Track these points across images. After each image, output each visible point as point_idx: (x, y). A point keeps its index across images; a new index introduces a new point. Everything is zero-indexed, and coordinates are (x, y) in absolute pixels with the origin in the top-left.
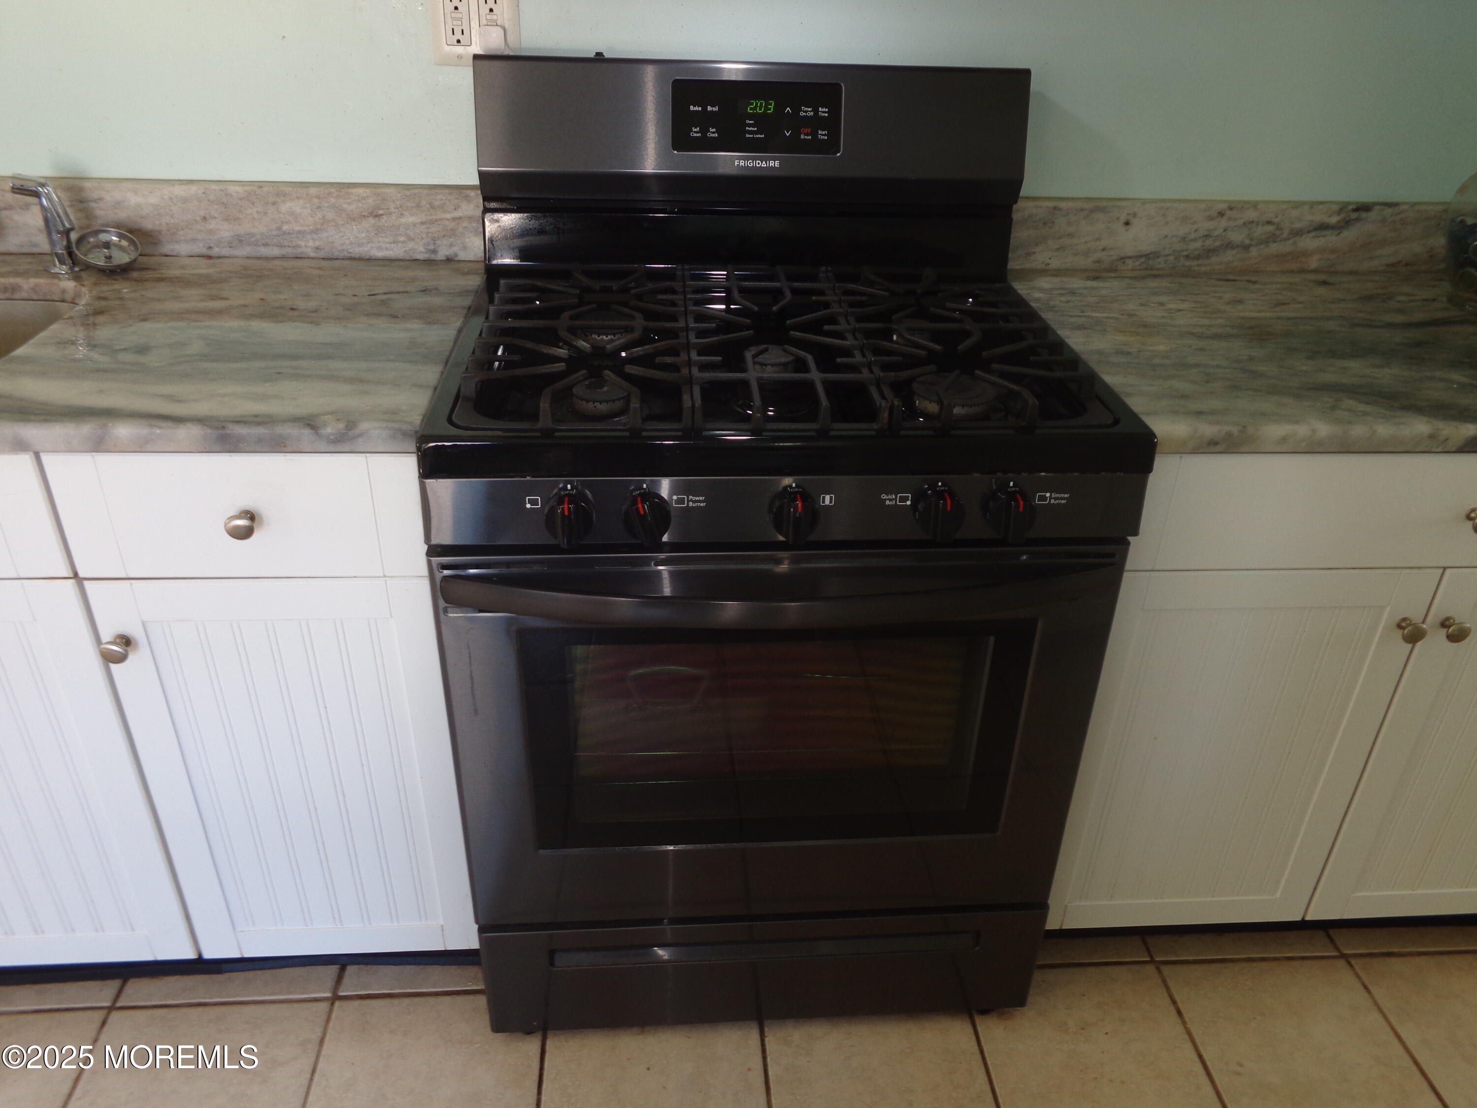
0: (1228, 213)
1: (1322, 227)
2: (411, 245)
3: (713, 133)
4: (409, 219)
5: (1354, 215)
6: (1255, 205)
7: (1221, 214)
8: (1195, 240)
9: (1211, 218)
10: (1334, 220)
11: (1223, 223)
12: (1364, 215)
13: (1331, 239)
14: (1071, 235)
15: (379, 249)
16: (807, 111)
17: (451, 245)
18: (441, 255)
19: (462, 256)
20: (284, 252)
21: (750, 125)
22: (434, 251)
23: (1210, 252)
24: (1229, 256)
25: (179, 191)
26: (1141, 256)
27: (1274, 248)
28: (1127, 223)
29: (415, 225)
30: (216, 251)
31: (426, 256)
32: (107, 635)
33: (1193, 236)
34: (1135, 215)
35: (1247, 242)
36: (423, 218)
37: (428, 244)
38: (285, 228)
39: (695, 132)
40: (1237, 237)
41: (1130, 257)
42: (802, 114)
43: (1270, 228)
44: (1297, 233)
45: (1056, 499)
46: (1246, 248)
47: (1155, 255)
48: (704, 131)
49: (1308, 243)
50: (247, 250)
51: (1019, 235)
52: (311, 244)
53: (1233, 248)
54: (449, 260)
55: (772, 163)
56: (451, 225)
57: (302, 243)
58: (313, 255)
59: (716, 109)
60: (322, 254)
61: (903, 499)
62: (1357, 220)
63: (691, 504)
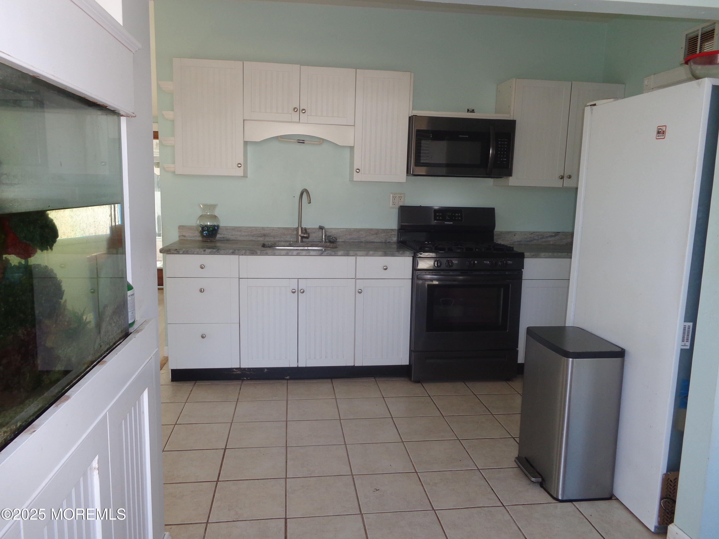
0: (533, 233)
1: (552, 236)
2: (382, 239)
3: (441, 218)
4: (383, 235)
5: (557, 234)
6: (538, 232)
7: (532, 234)
8: (528, 238)
9: (530, 234)
10: (553, 235)
11: (533, 235)
12: (559, 234)
13: (553, 238)
14: (505, 237)
15: (376, 240)
16: (457, 214)
17: (390, 240)
18: (387, 241)
19: (391, 241)
20: (359, 241)
21: (447, 217)
22: (386, 241)
23: (531, 241)
24: (535, 241)
25: (342, 230)
26: (518, 241)
27: (543, 240)
28: (515, 235)
29: (383, 236)
30: (346, 241)
31: (385, 241)
32: (357, 289)
33: (527, 238)
34: (516, 234)
35: (538, 239)
36: (385, 235)
37: (385, 239)
38: (360, 236)
39: (438, 218)
40: (536, 238)
41: (516, 242)
42: (456, 215)
43: (542, 236)
44: (547, 237)
45: (511, 262)
46: (538, 240)
47: (521, 241)
48: (439, 218)
49: (549, 239)
50: (352, 240)
51: (495, 237)
52: (364, 239)
53: (536, 240)
54: (389, 242)
55: (451, 223)
56: (390, 236)
57: (362, 239)
58: (364, 241)
59: (441, 214)
60: (365, 241)
61: (487, 262)
62: (558, 234)
63: (456, 262)
